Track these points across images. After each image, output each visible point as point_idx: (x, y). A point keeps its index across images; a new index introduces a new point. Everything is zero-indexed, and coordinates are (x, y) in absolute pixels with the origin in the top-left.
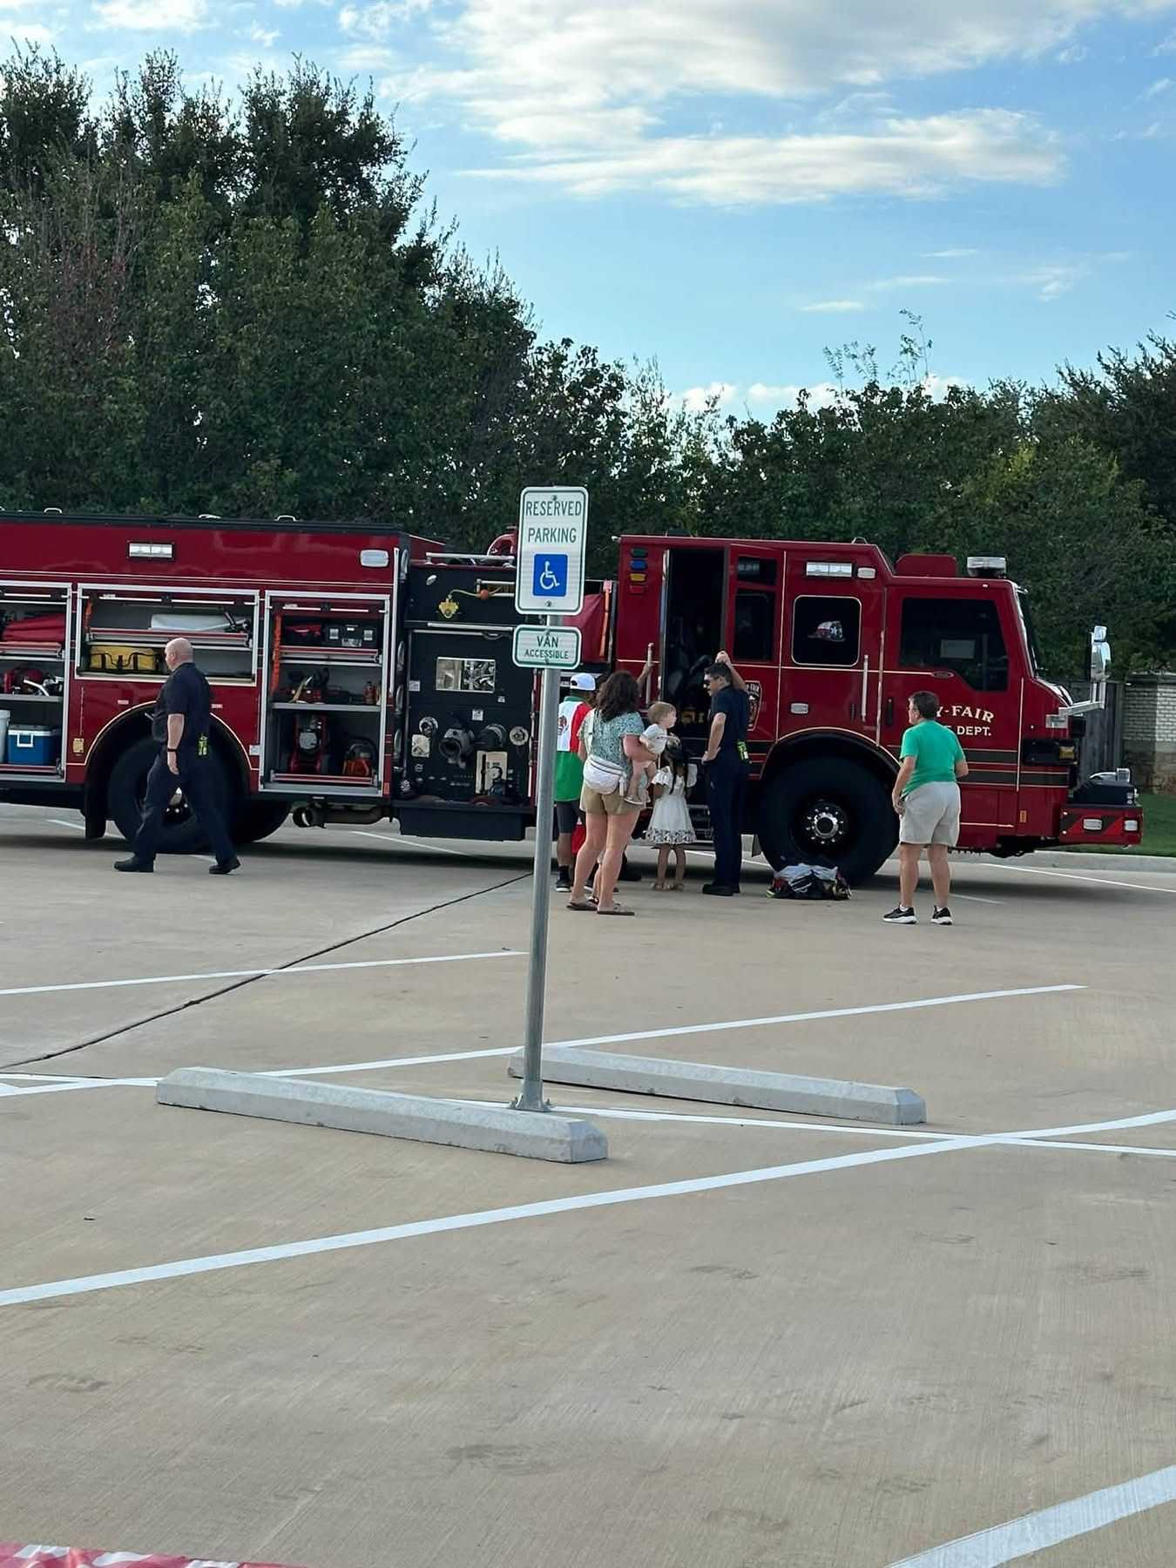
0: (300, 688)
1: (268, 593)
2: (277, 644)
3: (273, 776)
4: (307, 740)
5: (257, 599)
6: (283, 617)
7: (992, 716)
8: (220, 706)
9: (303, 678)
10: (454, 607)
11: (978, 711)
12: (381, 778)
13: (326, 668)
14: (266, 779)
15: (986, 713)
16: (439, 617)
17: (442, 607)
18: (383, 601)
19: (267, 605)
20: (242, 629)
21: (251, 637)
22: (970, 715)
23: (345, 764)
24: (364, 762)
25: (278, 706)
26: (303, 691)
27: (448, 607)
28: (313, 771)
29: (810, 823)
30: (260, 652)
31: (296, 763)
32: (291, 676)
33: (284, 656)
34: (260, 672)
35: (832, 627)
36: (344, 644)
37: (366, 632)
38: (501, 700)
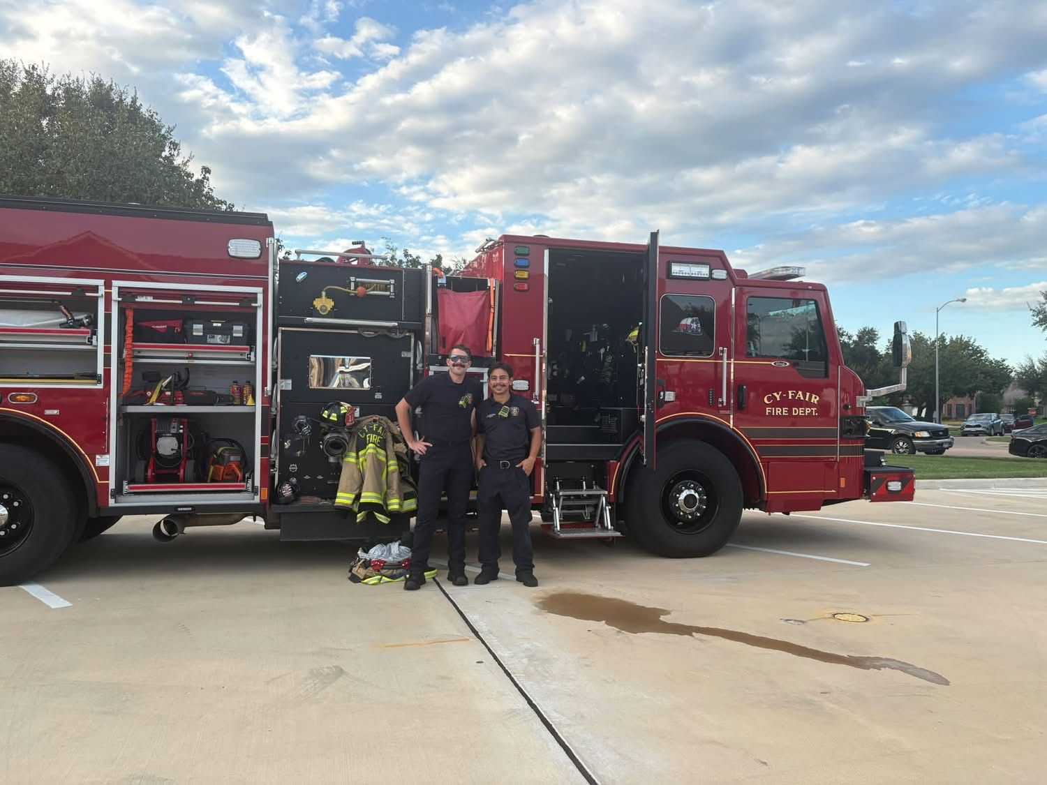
0: (157, 390)
1: (116, 284)
2: (129, 341)
3: (126, 487)
4: (167, 446)
5: (102, 291)
6: (135, 311)
7: (818, 398)
8: (55, 412)
9: (159, 379)
10: (330, 304)
11: (808, 394)
12: (257, 483)
13: (187, 368)
14: (118, 491)
15: (814, 396)
16: (315, 313)
17: (318, 303)
18: (256, 294)
19: (115, 296)
20: (83, 325)
21: (94, 333)
22: (802, 398)
23: (212, 468)
24: (234, 466)
25: (131, 409)
26: (161, 392)
27: (324, 303)
28: (176, 479)
29: (677, 500)
30: (107, 350)
31: (153, 471)
32: (144, 376)
33: (136, 354)
34: (107, 372)
35: (692, 322)
36: (209, 340)
37: (235, 328)
38: (378, 396)
